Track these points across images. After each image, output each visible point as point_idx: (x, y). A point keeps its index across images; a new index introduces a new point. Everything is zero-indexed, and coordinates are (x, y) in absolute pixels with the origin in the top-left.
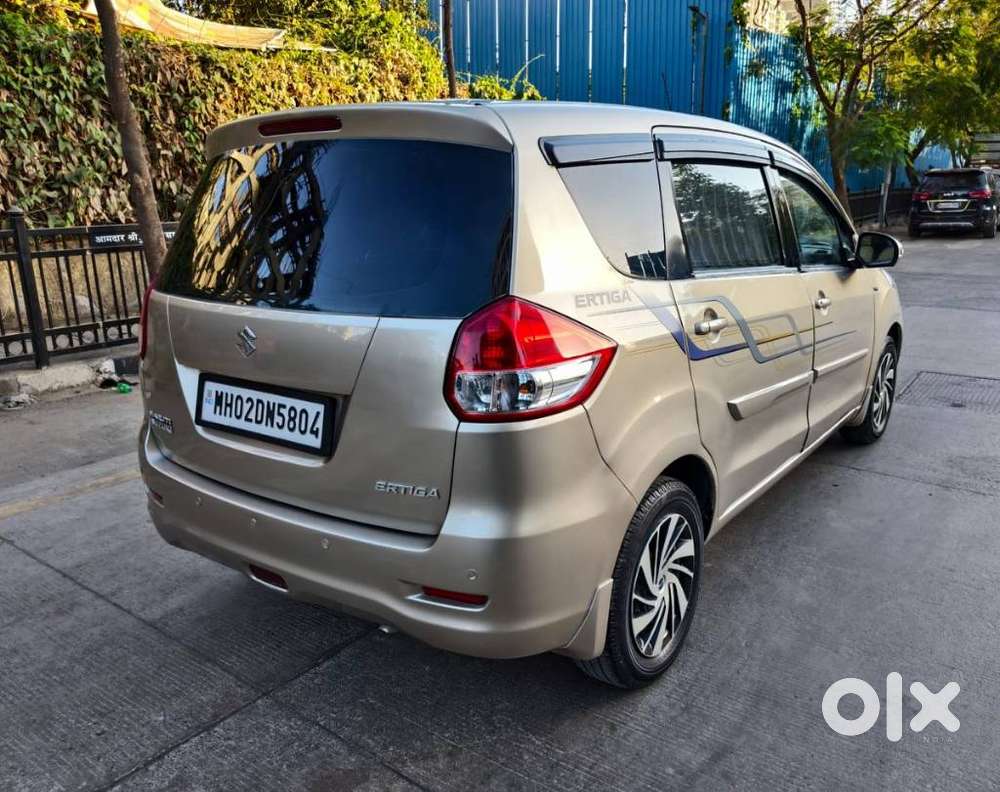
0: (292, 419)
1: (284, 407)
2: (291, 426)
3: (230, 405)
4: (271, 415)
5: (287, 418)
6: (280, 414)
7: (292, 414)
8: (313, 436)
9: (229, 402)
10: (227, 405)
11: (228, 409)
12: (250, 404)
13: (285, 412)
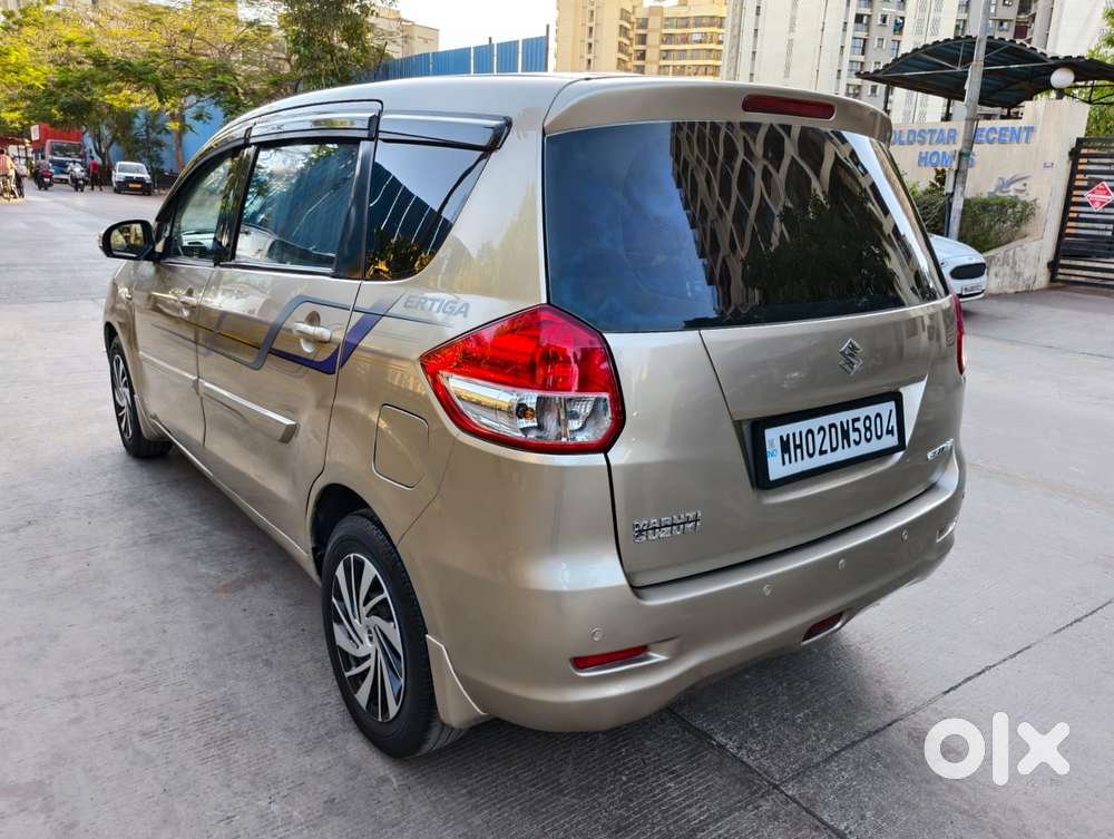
0: (868, 429)
1: (858, 419)
2: (868, 436)
3: (800, 446)
4: (846, 435)
5: (863, 431)
6: (856, 429)
7: (867, 424)
8: (890, 436)
9: (798, 442)
10: (796, 447)
11: (799, 451)
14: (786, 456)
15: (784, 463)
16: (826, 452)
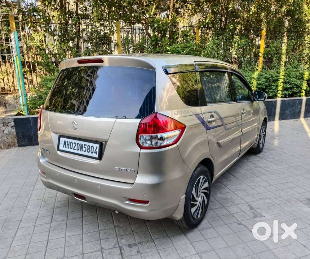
0: (88, 149)
1: (86, 145)
2: (88, 151)
3: (69, 145)
4: (82, 148)
6: (85, 147)
7: (89, 147)
8: (95, 154)
10: (67, 145)
14: (65, 146)
15: (64, 147)
16: (75, 149)
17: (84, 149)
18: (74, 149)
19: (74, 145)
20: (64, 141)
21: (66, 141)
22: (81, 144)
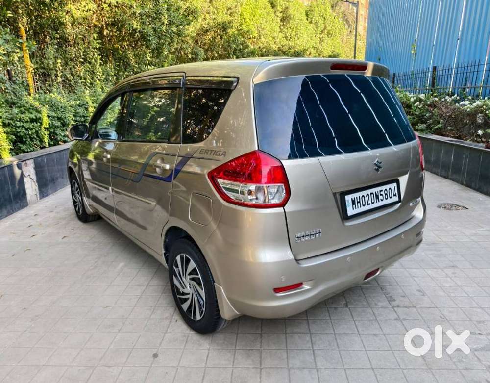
0: (386, 194)
1: (382, 191)
2: (386, 197)
3: (359, 202)
4: (377, 197)
5: (384, 195)
6: (381, 195)
7: (386, 192)
8: (395, 197)
9: (358, 200)
10: (358, 202)
11: (359, 204)
12: (368, 196)
13: (383, 193)
14: (354, 206)
15: (353, 209)
16: (370, 204)
17: (381, 197)
18: (368, 204)
19: (367, 199)
20: (352, 199)
21: (354, 198)
22: (376, 192)
